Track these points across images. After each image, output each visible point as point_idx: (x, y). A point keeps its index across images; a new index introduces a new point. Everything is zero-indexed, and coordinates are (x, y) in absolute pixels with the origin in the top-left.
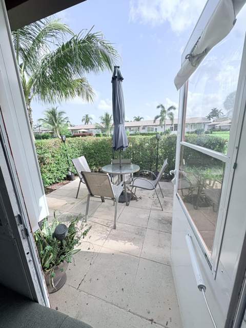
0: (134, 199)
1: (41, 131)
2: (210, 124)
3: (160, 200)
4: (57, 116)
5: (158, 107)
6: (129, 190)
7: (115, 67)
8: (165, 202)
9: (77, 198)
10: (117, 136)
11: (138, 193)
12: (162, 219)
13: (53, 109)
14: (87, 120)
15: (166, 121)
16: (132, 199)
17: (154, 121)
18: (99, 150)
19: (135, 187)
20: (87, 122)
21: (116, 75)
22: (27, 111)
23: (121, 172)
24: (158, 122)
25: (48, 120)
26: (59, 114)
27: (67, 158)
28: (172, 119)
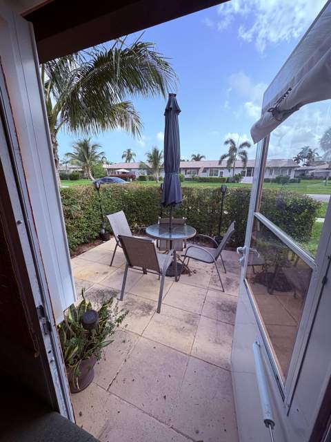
0: (186, 273)
1: (68, 169)
2: (298, 169)
3: (221, 277)
4: (90, 150)
5: (227, 143)
6: (179, 260)
7: (170, 95)
8: (228, 280)
9: (111, 265)
10: (168, 187)
11: (192, 265)
12: (222, 304)
13: (85, 141)
14: (129, 156)
15: (236, 162)
16: (183, 273)
17: (220, 162)
18: (143, 202)
19: (187, 258)
20: (129, 158)
21: (171, 106)
22: (52, 145)
23: (170, 236)
24: (224, 164)
25: (77, 155)
26: (93, 147)
27: (101, 211)
28: (245, 160)
